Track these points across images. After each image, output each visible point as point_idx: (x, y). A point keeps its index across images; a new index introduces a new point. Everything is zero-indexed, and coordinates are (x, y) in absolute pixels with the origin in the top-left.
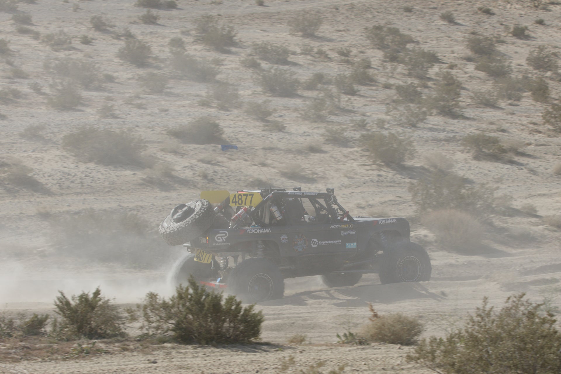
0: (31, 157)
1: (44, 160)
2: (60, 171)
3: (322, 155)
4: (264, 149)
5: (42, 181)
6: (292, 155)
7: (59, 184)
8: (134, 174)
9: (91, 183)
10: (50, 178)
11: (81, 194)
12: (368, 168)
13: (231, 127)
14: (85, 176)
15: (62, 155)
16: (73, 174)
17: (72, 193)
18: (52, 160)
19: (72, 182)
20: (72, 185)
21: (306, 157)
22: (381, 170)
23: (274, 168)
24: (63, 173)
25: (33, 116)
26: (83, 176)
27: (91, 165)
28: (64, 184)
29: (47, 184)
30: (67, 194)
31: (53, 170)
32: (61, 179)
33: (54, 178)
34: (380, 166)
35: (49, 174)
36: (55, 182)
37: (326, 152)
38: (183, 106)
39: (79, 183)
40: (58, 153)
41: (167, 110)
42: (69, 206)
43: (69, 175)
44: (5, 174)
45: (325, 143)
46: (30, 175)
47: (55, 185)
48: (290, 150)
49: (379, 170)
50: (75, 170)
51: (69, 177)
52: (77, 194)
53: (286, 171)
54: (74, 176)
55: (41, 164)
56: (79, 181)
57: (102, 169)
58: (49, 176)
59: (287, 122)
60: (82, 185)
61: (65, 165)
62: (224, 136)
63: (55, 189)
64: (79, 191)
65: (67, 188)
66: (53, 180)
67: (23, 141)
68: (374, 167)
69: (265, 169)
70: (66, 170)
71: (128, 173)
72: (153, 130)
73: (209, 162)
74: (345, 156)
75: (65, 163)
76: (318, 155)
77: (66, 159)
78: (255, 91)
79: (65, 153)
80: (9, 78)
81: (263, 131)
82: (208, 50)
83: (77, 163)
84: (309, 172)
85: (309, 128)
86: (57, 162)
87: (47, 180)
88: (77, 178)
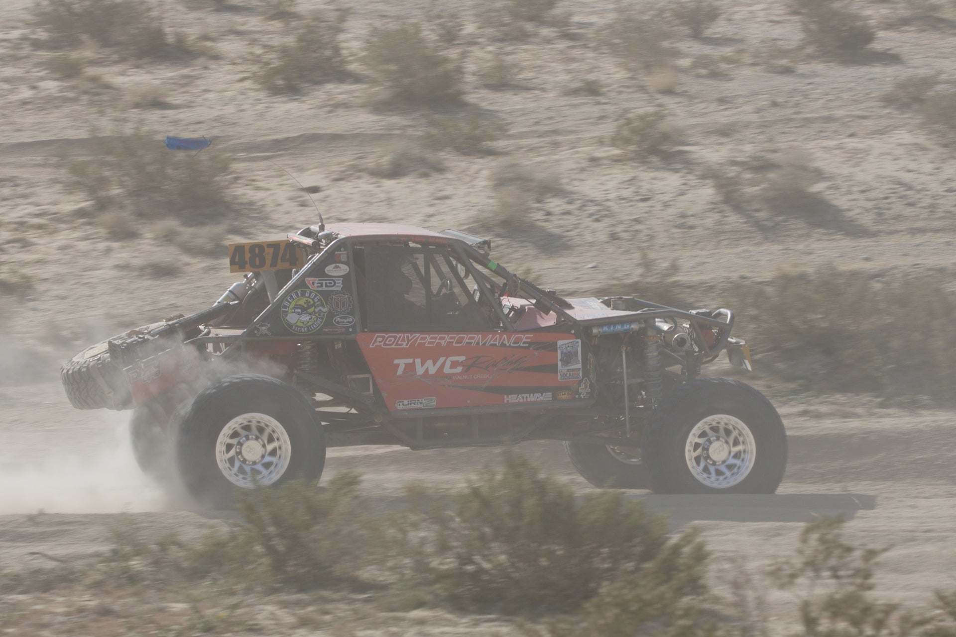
0: (842, 148)
1: (868, 155)
2: (890, 181)
5: (841, 201)
7: (879, 208)
10: (861, 196)
11: (922, 231)
14: (947, 191)
15: (916, 144)
16: (920, 187)
17: (902, 231)
18: (888, 154)
19: (911, 205)
20: (908, 211)
24: (900, 183)
26: (940, 190)
28: (888, 209)
29: (848, 210)
30: (891, 233)
31: (878, 177)
32: (886, 198)
33: (872, 195)
35: (863, 188)
36: (870, 205)
39: (924, 208)
40: (905, 137)
42: (867, 259)
43: (910, 188)
44: (757, 188)
46: (818, 187)
47: (868, 210)
50: (930, 177)
51: (909, 193)
52: (914, 232)
54: (919, 191)
55: (857, 165)
56: (927, 201)
58: (863, 192)
60: (931, 212)
61: (913, 166)
63: (866, 220)
64: (919, 224)
65: (894, 219)
66: (868, 200)
67: (888, 111)
70: (907, 177)
75: (914, 160)
77: (920, 153)
79: (922, 139)
83: (944, 161)
86: (896, 159)
87: (854, 200)
88: (926, 195)
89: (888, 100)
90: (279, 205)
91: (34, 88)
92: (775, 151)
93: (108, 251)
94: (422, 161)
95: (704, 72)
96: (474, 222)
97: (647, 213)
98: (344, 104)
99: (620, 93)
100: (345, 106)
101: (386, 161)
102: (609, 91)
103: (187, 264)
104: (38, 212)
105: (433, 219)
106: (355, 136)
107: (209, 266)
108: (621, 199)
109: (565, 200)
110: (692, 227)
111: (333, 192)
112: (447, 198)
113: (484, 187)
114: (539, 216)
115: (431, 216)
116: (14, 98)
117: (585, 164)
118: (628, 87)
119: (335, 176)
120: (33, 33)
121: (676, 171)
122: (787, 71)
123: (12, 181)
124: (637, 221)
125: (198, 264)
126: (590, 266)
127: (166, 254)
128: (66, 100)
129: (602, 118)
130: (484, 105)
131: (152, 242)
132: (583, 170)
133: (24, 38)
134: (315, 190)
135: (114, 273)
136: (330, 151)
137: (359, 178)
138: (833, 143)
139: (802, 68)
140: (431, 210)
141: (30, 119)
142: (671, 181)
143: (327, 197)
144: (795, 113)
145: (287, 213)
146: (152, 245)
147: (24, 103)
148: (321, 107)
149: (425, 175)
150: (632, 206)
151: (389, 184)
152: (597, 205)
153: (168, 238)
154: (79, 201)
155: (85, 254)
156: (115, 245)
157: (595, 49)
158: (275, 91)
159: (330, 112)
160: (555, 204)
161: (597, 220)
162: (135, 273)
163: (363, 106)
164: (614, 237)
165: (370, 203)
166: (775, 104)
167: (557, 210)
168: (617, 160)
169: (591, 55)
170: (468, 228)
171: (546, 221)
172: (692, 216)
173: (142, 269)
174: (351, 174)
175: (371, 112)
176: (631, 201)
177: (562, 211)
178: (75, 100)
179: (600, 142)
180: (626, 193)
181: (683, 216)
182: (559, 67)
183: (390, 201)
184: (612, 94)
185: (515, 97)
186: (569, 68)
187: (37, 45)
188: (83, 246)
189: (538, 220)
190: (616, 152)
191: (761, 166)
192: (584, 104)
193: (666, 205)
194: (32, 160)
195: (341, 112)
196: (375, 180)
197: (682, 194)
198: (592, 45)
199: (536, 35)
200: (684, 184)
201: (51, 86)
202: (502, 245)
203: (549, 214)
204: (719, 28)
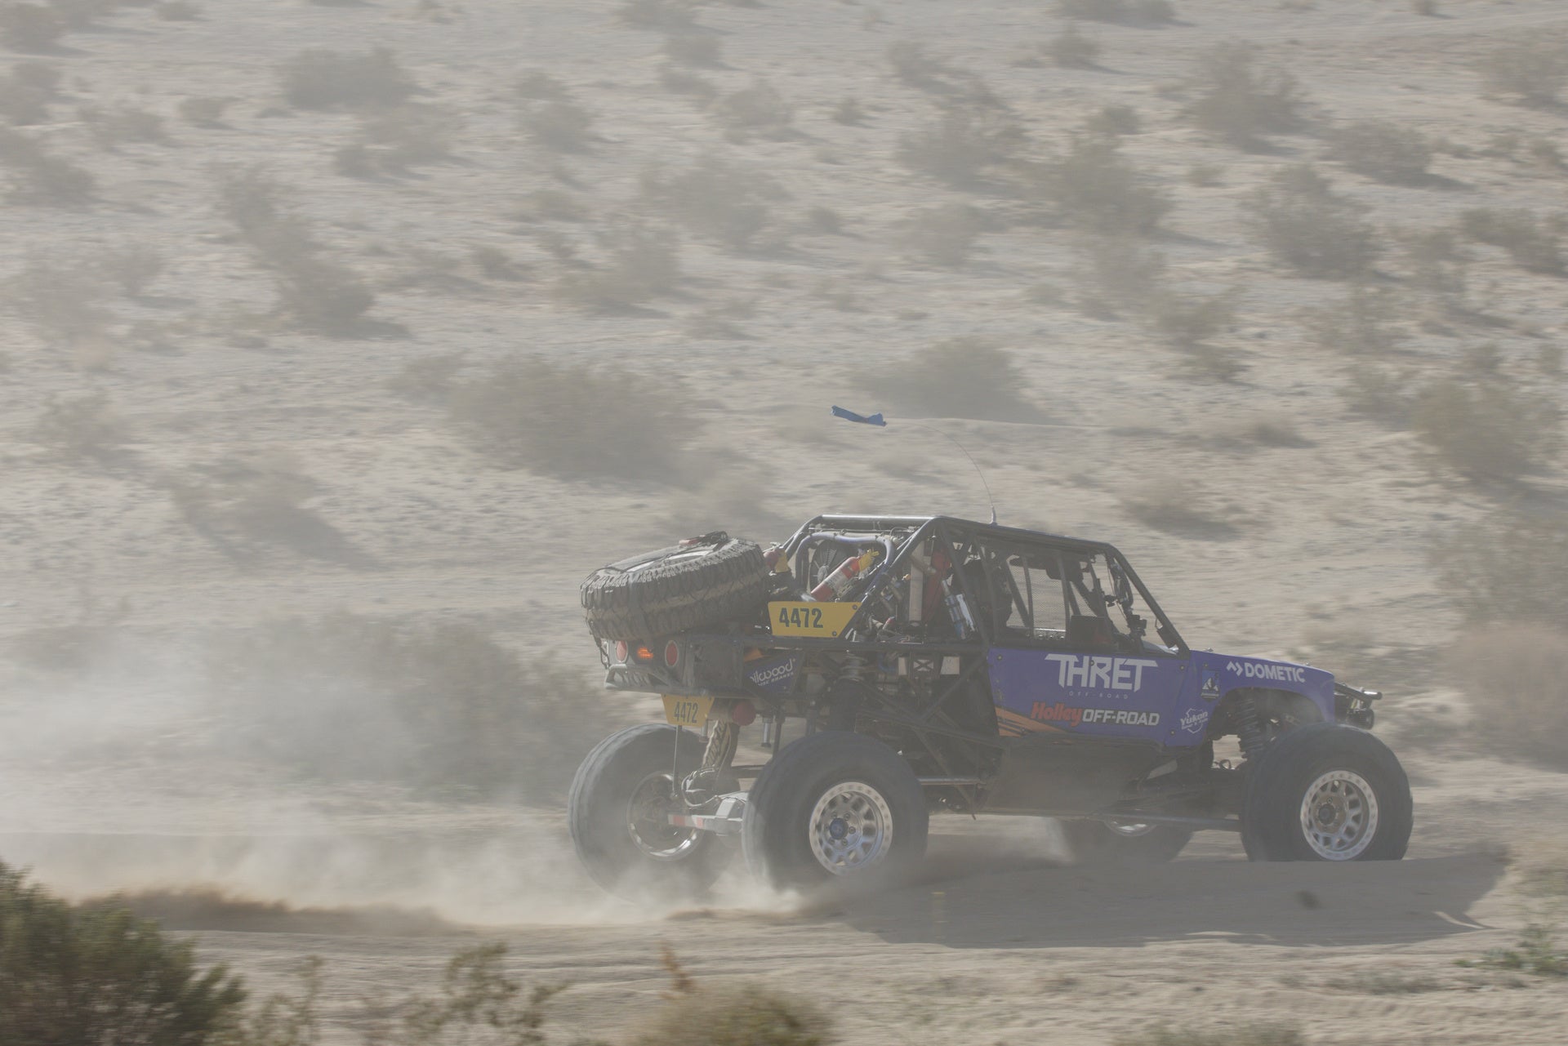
0: (341, 451)
1: (377, 460)
2: (406, 496)
3: (1294, 453)
4: (1117, 433)
5: (342, 523)
6: (1196, 454)
7: (393, 532)
8: (639, 506)
9: (496, 531)
10: (369, 516)
11: (450, 564)
12: (1413, 492)
13: (1077, 368)
14: (483, 511)
15: (441, 448)
16: (446, 505)
17: (423, 563)
18: (403, 460)
19: (436, 528)
20: (432, 537)
21: (1238, 458)
22: (1455, 499)
23: (1110, 491)
24: (421, 500)
25: (489, 331)
26: (474, 509)
27: (519, 478)
28: (405, 534)
29: (353, 534)
30: (410, 566)
31: (391, 490)
32: (402, 519)
33: (383, 514)
34: (1450, 486)
35: (371, 504)
36: (381, 527)
37: (1309, 444)
38: (983, 305)
39: (453, 533)
40: (427, 438)
41: (921, 316)
42: (381, 601)
43: (434, 506)
44: (230, 502)
45: (1344, 418)
46: (312, 503)
47: (378, 535)
48: (1195, 437)
49: (1445, 501)
50: (460, 492)
51: (432, 512)
52: (441, 565)
53: (1140, 500)
54: (446, 511)
55: (362, 473)
56: (457, 524)
57: (546, 488)
58: (371, 510)
59: (1266, 354)
60: (463, 538)
61: (436, 476)
62: (1028, 393)
63: (376, 548)
64: (447, 555)
65: (413, 547)
66: (378, 521)
68: (1434, 490)
69: (1082, 493)
70: (430, 491)
71: (623, 501)
72: (808, 375)
73: (907, 473)
74: (1363, 457)
75: (438, 469)
76: (1279, 455)
77: (446, 459)
78: (1246, 261)
79: (448, 441)
80: (524, 218)
81: (1170, 378)
82: (1205, 143)
83: (478, 470)
84: (1221, 505)
85: (1320, 371)
86: (413, 467)
87: (359, 521)
88: (456, 516)
89: (397, 387)
92: (251, 453)
95: (145, 343)
97: (82, 533)
108: (47, 513)
110: (143, 554)
121: (118, 477)
122: (257, 345)
124: (70, 544)
126: (8, 603)
138: (327, 444)
139: (277, 341)
142: (113, 491)
144: (274, 402)
150: (62, 523)
152: (17, 522)
161: (16, 542)
164: (39, 565)
166: (245, 390)
168: (39, 461)
172: (143, 538)
176: (62, 517)
179: (17, 435)
180: (55, 506)
181: (131, 538)
190: (39, 450)
191: (233, 472)
193: (109, 523)
197: (130, 508)
200: (132, 496)
204: (162, 285)
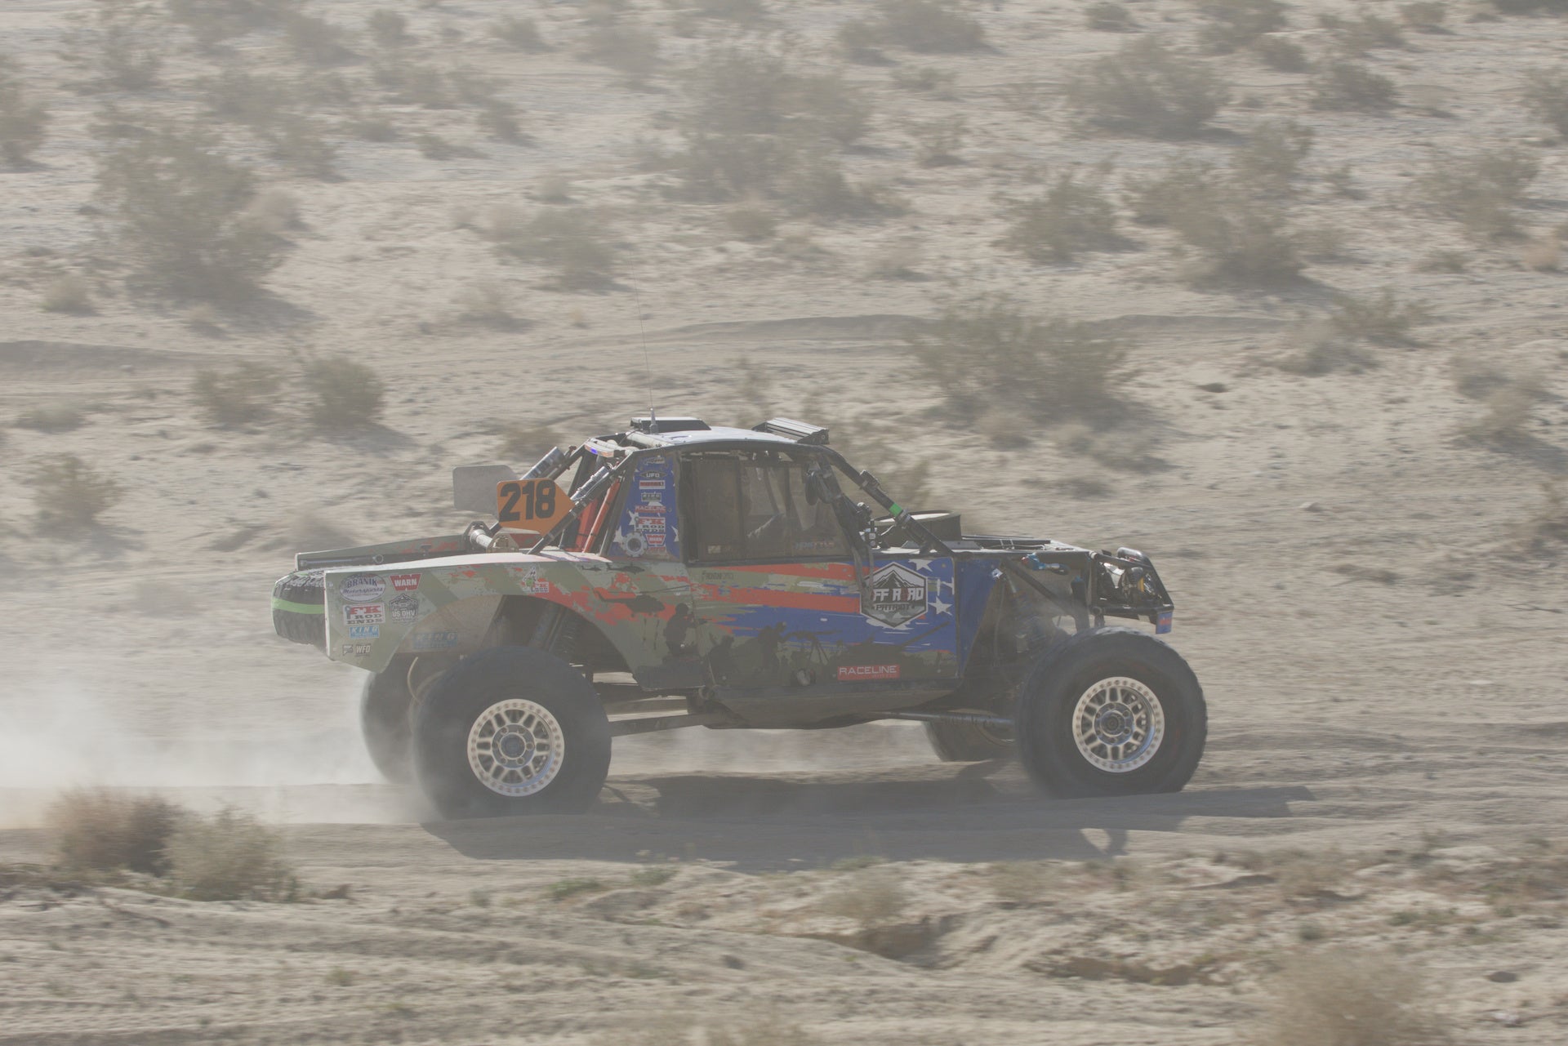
90: (1187, 407)
91: (722, 250)
93: (1003, 462)
94: (1348, 354)
96: (1460, 433)
98: (1154, 278)
99: (1488, 269)
100: (1155, 280)
101: (1299, 353)
102: (1473, 267)
103: (1114, 481)
104: (872, 411)
105: (1403, 428)
106: (1190, 320)
107: (1146, 483)
109: (1560, 406)
111: (1245, 388)
112: (1402, 401)
113: (1447, 388)
114: (1534, 425)
115: (1397, 424)
116: (700, 263)
117: (1557, 361)
118: (1496, 262)
119: (1236, 372)
120: (661, 179)
123: (799, 371)
125: (1127, 481)
127: (1084, 468)
128: (774, 267)
129: (1488, 301)
130: (1328, 282)
131: (1056, 452)
132: (1556, 368)
133: (651, 186)
134: (1217, 388)
135: (1022, 490)
136: (1179, 339)
137: (1269, 374)
140: (1391, 416)
141: (742, 291)
143: (1244, 397)
145: (1203, 417)
146: (1058, 455)
147: (720, 270)
148: (1126, 282)
149: (1356, 372)
151: (1315, 382)
153: (1079, 447)
154: (928, 398)
155: (975, 466)
156: (1009, 455)
157: (1407, 212)
158: (1039, 259)
159: (1138, 288)
160: (1549, 411)
162: (1054, 491)
163: (1179, 281)
165: (1304, 406)
167: (1552, 418)
169: (1403, 219)
170: (1455, 441)
171: (1547, 432)
173: (1060, 484)
174: (1256, 369)
175: (1189, 290)
177: (1562, 421)
178: (786, 267)
182: (1380, 235)
183: (1329, 404)
184: (1479, 271)
185: (1358, 273)
186: (1392, 236)
187: (669, 193)
188: (964, 454)
189: (1536, 431)
192: (1455, 283)
194: (805, 344)
195: (1152, 288)
196: (1291, 377)
198: (1401, 206)
199: (1307, 192)
201: (743, 250)
202: (1504, 462)
203: (1546, 423)
